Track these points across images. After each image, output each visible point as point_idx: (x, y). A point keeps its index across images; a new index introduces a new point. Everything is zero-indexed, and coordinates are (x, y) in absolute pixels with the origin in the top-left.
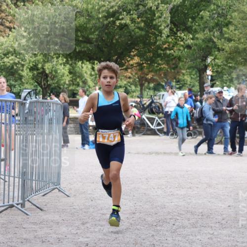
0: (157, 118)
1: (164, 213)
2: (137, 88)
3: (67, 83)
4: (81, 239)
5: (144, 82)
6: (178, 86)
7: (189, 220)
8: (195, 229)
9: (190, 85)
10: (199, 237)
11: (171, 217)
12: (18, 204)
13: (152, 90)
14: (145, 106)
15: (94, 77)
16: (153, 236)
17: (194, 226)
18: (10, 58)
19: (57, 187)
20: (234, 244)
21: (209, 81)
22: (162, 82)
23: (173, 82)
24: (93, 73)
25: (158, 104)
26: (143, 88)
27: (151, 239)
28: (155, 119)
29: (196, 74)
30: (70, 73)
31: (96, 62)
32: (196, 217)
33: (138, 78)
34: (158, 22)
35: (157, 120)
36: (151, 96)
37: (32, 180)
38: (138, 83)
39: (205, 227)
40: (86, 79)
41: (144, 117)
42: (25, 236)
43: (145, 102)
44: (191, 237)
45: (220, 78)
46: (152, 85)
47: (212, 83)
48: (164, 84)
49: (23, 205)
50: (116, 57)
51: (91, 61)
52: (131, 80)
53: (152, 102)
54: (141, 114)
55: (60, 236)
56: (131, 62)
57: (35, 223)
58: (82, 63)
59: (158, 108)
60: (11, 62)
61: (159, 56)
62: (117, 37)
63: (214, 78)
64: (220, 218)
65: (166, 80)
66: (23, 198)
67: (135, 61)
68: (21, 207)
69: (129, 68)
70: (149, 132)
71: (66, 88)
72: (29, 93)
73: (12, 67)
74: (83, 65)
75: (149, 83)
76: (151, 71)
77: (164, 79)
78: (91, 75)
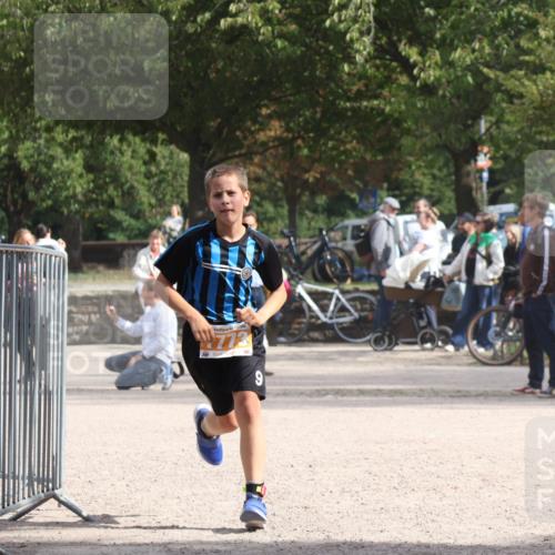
0: (337, 292)
2: (280, 210)
3: (80, 197)
5: (298, 191)
13: (323, 213)
14: (304, 258)
15: (156, 179)
21: (484, 185)
22: (352, 192)
23: (382, 188)
24: (153, 169)
25: (340, 254)
26: (298, 207)
28: (332, 294)
29: (446, 165)
30: (89, 168)
31: (161, 136)
33: (282, 180)
34: (340, 21)
35: (338, 299)
36: (321, 230)
38: (280, 195)
40: (132, 187)
41: (300, 290)
43: (302, 248)
45: (515, 176)
46: (321, 200)
47: (492, 190)
48: (354, 195)
50: (219, 120)
51: (147, 135)
52: (264, 186)
53: (324, 247)
54: (293, 282)
56: (262, 137)
58: (121, 140)
59: (339, 266)
61: (340, 115)
62: (220, 64)
63: (498, 177)
65: (361, 186)
67: (272, 133)
69: (256, 153)
70: (316, 335)
71: (77, 212)
74: (125, 146)
75: (313, 194)
76: (319, 160)
77: (357, 182)
78: (148, 175)
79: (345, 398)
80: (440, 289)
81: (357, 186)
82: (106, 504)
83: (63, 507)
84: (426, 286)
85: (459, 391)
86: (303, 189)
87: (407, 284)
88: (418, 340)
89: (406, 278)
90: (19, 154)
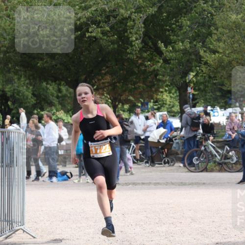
0: (133, 144)
5: (117, 103)
6: (155, 107)
9: (170, 105)
13: (127, 112)
19: (22, 227)
21: (191, 100)
22: (138, 103)
23: (151, 102)
24: (60, 95)
26: (117, 110)
29: (176, 92)
30: (33, 94)
31: (63, 83)
33: (110, 99)
35: (133, 146)
45: (203, 97)
46: (126, 107)
47: (194, 102)
48: (140, 105)
58: (47, 84)
63: (196, 97)
65: (142, 101)
67: (107, 81)
69: (100, 89)
74: (48, 86)
75: (123, 104)
76: (125, 91)
77: (141, 100)
78: (58, 97)
79: (136, 186)
80: (171, 143)
81: (141, 101)
82: (42, 231)
83: (25, 233)
84: (166, 141)
85: (182, 183)
86: (119, 103)
87: (158, 140)
88: (163, 163)
89: (158, 138)
90: (7, 90)
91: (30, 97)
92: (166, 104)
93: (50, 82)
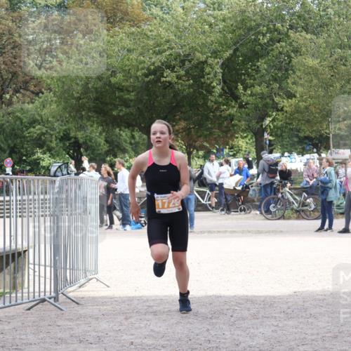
0: (208, 191)
1: (220, 302)
4: (125, 337)
5: (192, 150)
6: (231, 153)
7: (249, 310)
8: (256, 321)
9: (245, 151)
10: (261, 330)
11: (228, 307)
12: (50, 298)
13: (202, 158)
15: (134, 145)
16: (208, 330)
17: (255, 316)
18: (37, 127)
19: (95, 276)
20: (302, 337)
21: (267, 146)
22: (213, 149)
23: (226, 148)
24: (133, 141)
26: (191, 156)
27: (205, 334)
28: (206, 192)
29: (252, 138)
30: (106, 141)
31: (136, 128)
32: (257, 306)
33: (185, 145)
35: (209, 194)
37: (66, 269)
39: (268, 318)
42: (59, 335)
44: (252, 331)
45: (280, 142)
46: (201, 153)
47: (271, 148)
49: (56, 299)
51: (130, 128)
55: (100, 334)
57: (70, 320)
58: (120, 130)
60: (38, 132)
61: (208, 118)
63: (273, 143)
64: (285, 307)
65: (218, 147)
66: (56, 291)
67: (181, 127)
68: (55, 301)
70: (199, 208)
72: (60, 167)
73: (40, 138)
74: (121, 132)
75: (198, 151)
78: (131, 144)
81: (216, 147)
84: (243, 188)
85: (258, 231)
87: (234, 187)
88: (239, 210)
89: (234, 185)
90: (79, 136)
91: (102, 144)
92: (242, 150)
93: (123, 128)
